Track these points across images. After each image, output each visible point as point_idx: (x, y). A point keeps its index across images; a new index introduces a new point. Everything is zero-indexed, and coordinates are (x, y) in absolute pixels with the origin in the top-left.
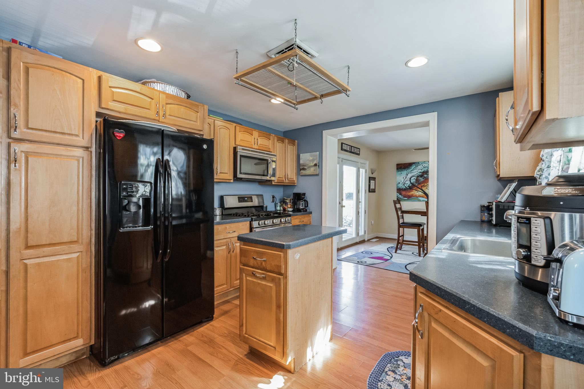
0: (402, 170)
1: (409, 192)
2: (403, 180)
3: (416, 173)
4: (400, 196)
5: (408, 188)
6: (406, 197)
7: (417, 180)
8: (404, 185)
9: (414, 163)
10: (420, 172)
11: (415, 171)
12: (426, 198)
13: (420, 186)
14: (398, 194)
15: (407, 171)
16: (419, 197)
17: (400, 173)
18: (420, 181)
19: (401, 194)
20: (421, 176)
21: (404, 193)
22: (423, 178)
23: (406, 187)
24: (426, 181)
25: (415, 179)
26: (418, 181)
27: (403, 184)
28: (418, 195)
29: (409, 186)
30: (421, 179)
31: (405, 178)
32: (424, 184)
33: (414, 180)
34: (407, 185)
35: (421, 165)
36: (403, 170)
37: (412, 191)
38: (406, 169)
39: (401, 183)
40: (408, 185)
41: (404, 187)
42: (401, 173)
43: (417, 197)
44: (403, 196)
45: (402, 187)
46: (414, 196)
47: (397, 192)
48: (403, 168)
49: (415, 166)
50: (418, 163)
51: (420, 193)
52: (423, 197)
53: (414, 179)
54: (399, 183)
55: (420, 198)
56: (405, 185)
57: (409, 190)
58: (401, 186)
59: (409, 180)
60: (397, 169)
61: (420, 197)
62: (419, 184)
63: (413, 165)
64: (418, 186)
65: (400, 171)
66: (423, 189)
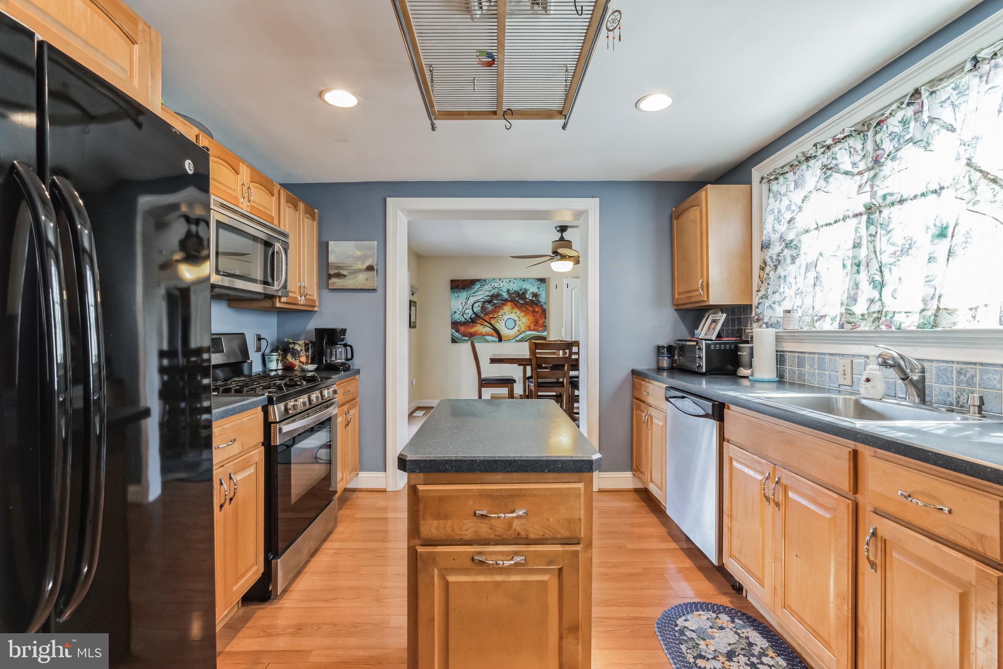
0: (459, 291)
1: (472, 328)
2: (461, 308)
3: (482, 296)
4: (457, 334)
5: (469, 320)
6: (466, 336)
7: (483, 308)
8: (463, 315)
9: (478, 280)
10: (488, 296)
11: (480, 293)
12: (496, 337)
13: (487, 318)
14: (453, 331)
15: (468, 292)
16: (486, 335)
17: (456, 295)
18: (488, 310)
19: (457, 331)
20: (489, 302)
21: (462, 329)
22: (492, 306)
23: (465, 319)
24: (496, 310)
25: (481, 305)
26: (485, 310)
27: (461, 314)
28: (484, 333)
29: (470, 318)
30: (489, 306)
31: (464, 304)
32: (494, 315)
33: (479, 308)
34: (467, 316)
35: (489, 284)
36: (461, 290)
37: (476, 326)
38: (466, 290)
39: (458, 312)
40: (469, 316)
41: (463, 320)
42: (458, 296)
43: (483, 336)
44: (461, 334)
45: (459, 319)
46: (478, 335)
47: (452, 328)
48: (460, 286)
49: (479, 286)
50: (485, 281)
51: (488, 330)
52: (492, 335)
53: (479, 306)
54: (455, 312)
55: (488, 337)
56: (465, 316)
57: (471, 324)
58: (458, 317)
59: (471, 307)
60: (452, 288)
61: (488, 335)
62: (486, 314)
63: (477, 283)
64: (485, 318)
65: (457, 292)
66: (492, 322)
